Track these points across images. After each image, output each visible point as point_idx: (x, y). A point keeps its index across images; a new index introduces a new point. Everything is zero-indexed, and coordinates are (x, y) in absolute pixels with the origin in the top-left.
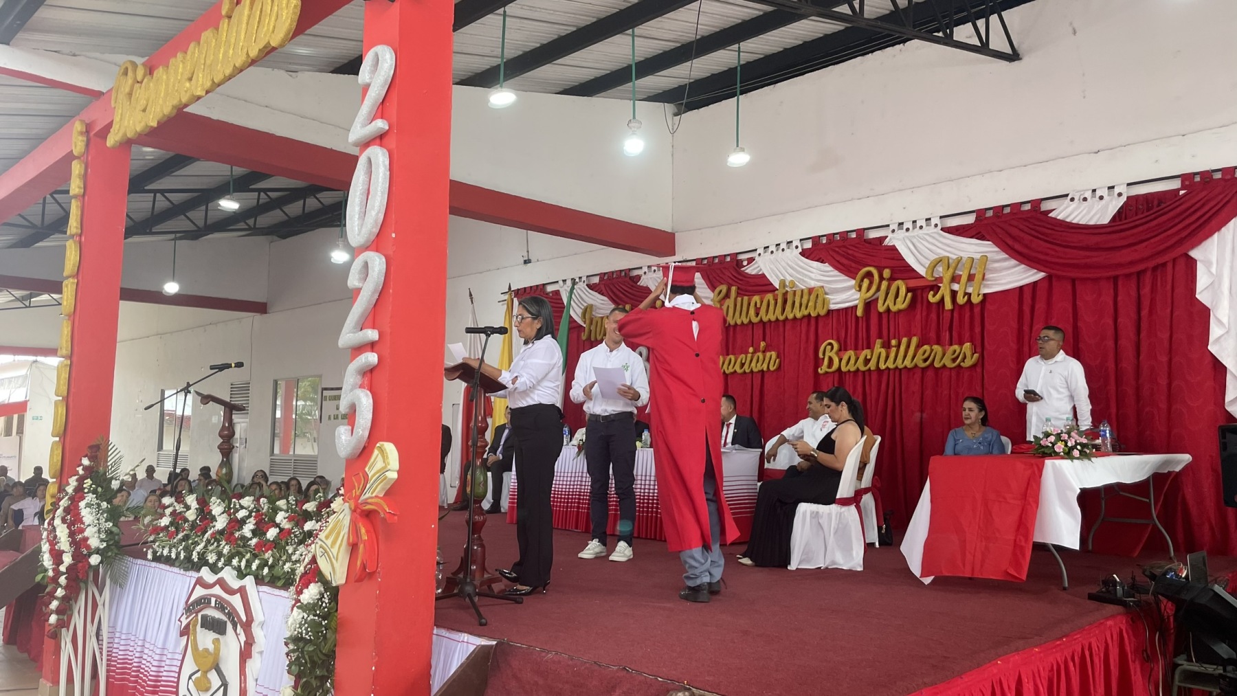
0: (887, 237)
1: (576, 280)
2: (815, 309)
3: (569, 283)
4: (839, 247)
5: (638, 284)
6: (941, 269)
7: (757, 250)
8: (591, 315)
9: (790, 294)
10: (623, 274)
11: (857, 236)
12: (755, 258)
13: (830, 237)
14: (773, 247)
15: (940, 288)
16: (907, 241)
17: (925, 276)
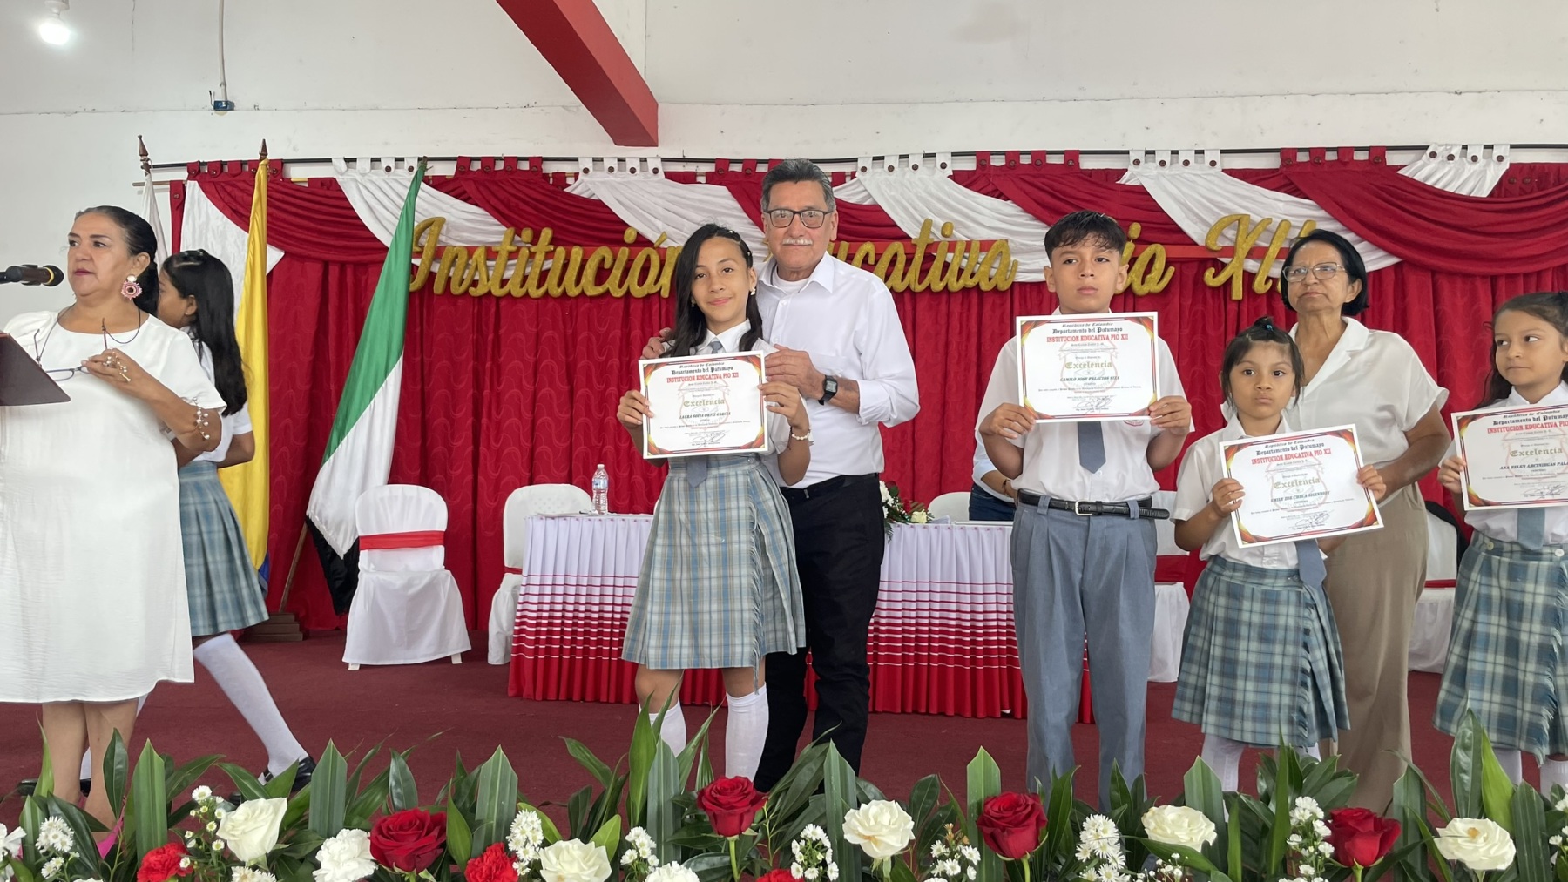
0: (1126, 170)
1: (384, 164)
2: (990, 279)
3: (363, 165)
4: (1034, 176)
5: (567, 190)
6: (1230, 233)
7: (855, 160)
8: (438, 240)
9: (943, 248)
10: (525, 166)
11: (1066, 161)
12: (853, 175)
13: (1012, 156)
14: (892, 160)
15: (1224, 265)
16: (1164, 181)
17: (1201, 242)
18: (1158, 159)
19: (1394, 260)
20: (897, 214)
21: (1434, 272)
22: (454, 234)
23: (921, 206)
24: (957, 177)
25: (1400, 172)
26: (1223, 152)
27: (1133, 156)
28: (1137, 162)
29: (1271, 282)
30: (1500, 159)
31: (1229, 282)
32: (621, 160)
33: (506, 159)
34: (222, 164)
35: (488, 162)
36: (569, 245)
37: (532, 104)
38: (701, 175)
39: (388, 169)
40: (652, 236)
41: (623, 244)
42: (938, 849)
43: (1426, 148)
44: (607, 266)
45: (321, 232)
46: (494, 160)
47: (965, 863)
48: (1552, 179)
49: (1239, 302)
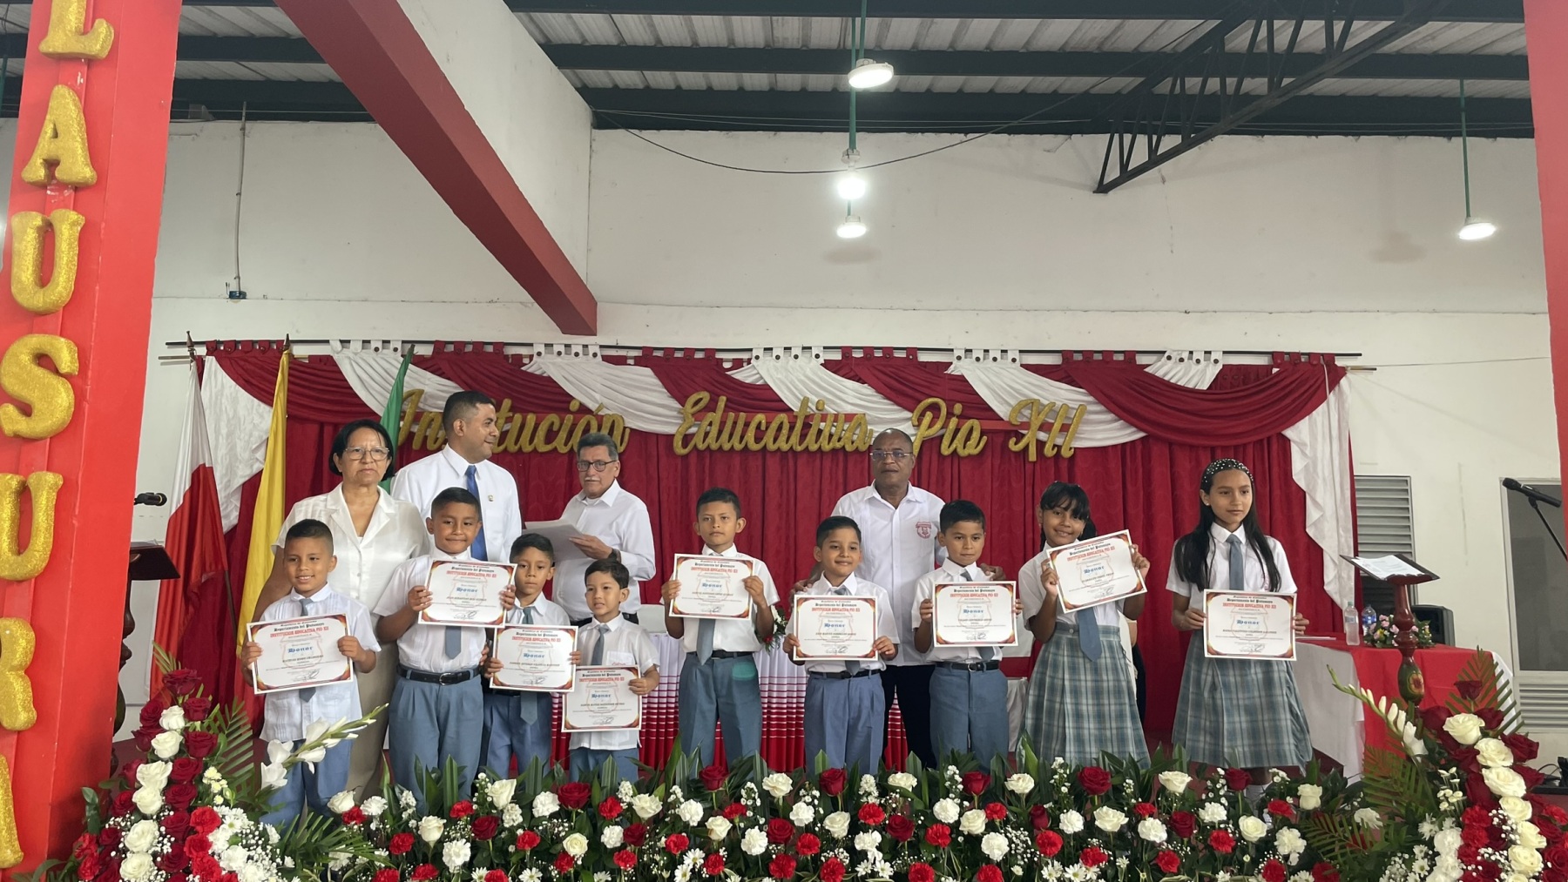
0: (951, 364)
1: (373, 345)
2: (853, 443)
3: (356, 346)
4: (885, 366)
5: (523, 368)
6: (1027, 412)
7: (751, 350)
8: (417, 407)
9: (817, 418)
10: (490, 349)
11: (908, 356)
12: (749, 361)
13: (868, 351)
14: (778, 351)
15: (1023, 435)
16: (978, 372)
17: (1006, 419)
18: (974, 356)
19: (1141, 435)
20: (782, 392)
21: (1171, 444)
22: (430, 401)
23: (801, 386)
24: (828, 365)
25: (1146, 370)
26: (1021, 351)
27: (956, 353)
28: (959, 358)
29: (1056, 449)
30: (1216, 361)
31: (1026, 448)
32: (568, 346)
33: (475, 344)
34: (236, 343)
35: (460, 345)
36: (524, 412)
37: (495, 300)
38: (631, 358)
39: (377, 349)
40: (592, 406)
41: (568, 411)
42: (802, 792)
43: (1164, 352)
44: (555, 428)
45: (318, 399)
46: (465, 344)
47: (814, 797)
48: (1253, 377)
49: (1034, 463)
